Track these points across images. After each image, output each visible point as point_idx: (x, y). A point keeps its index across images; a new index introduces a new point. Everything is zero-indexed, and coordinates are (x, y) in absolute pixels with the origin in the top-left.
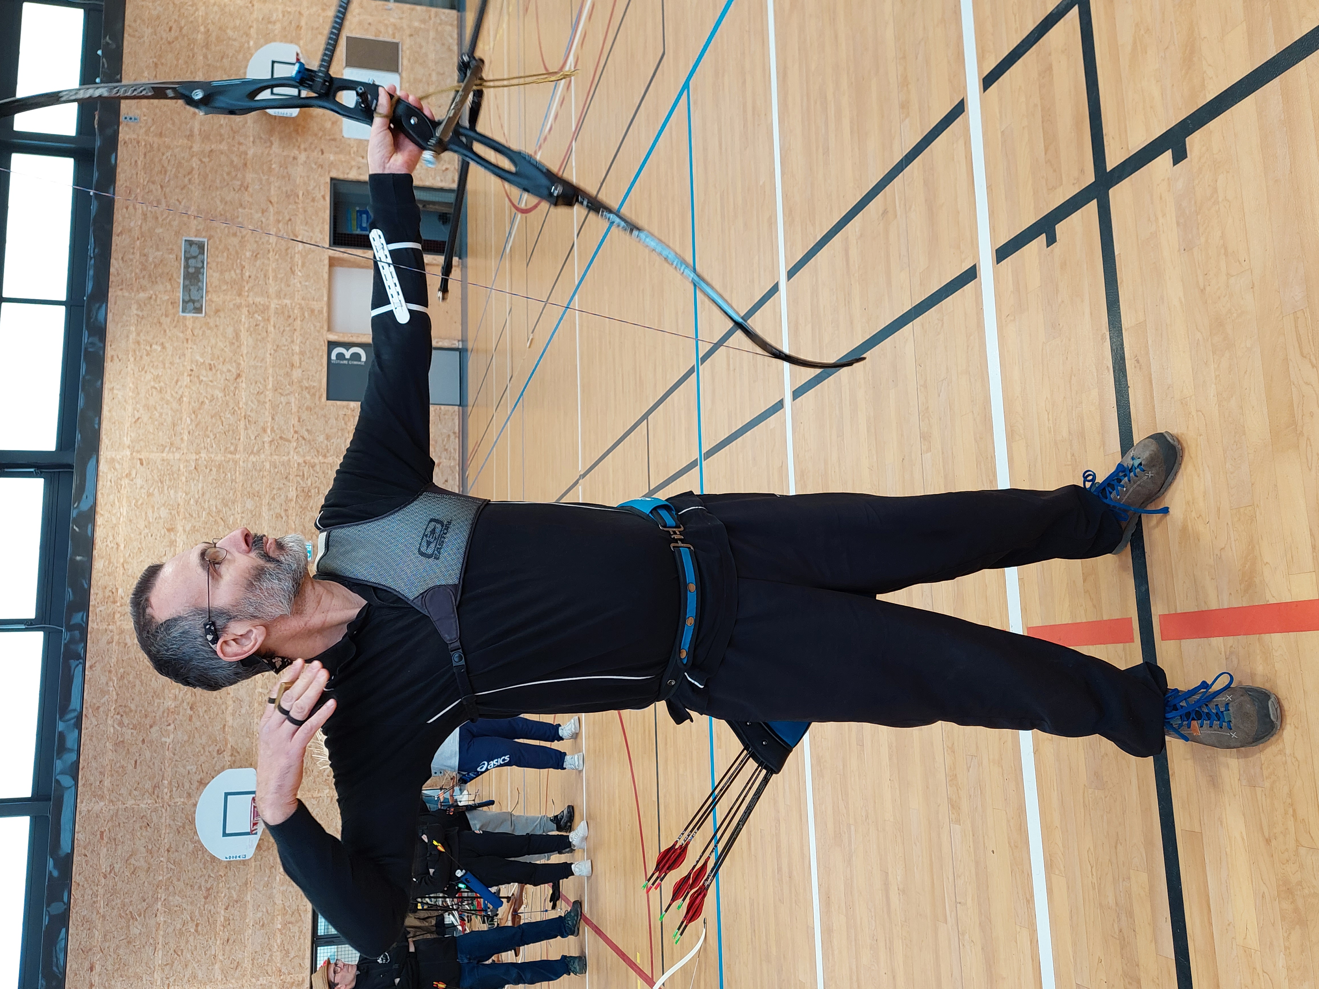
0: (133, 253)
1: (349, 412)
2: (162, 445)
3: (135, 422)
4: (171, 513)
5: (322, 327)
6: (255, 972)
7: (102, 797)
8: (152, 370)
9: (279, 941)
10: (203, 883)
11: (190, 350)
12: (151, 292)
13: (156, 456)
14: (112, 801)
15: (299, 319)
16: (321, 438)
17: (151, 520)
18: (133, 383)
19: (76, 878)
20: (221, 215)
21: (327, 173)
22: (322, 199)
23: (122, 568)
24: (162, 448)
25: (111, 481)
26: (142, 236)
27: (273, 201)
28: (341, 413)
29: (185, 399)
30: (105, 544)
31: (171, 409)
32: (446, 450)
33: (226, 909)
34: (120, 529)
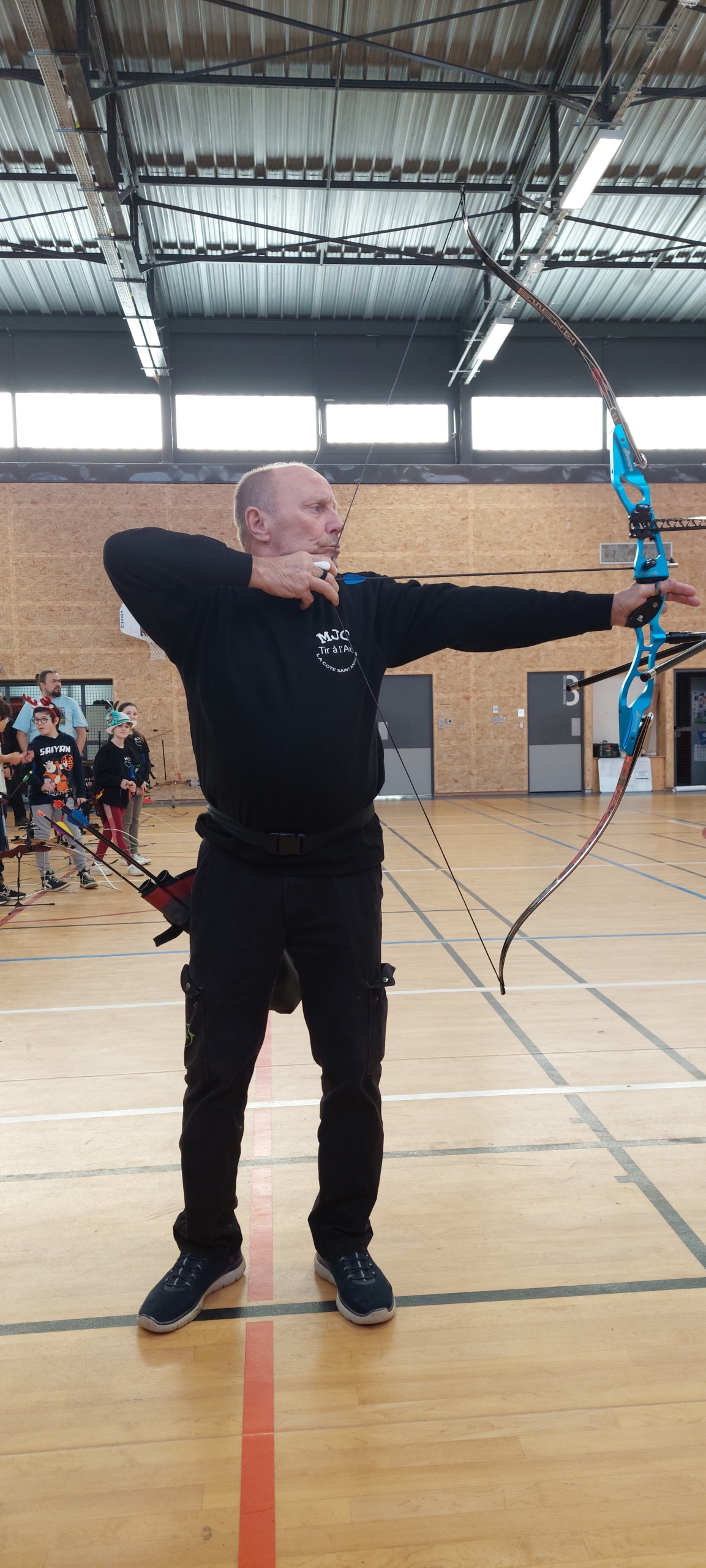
1: (517, 693)
2: (481, 535)
3: (500, 512)
4: (420, 546)
5: (596, 666)
6: (24, 633)
7: (176, 503)
8: (548, 523)
9: (49, 652)
10: (101, 588)
12: (619, 519)
13: (470, 531)
14: (172, 511)
15: (603, 645)
16: (492, 669)
17: (413, 530)
18: (535, 508)
19: (109, 486)
20: (697, 573)
23: (371, 508)
24: (477, 535)
25: (447, 495)
26: (670, 508)
28: (516, 686)
29: (523, 551)
30: (391, 493)
31: (514, 541)
32: (486, 780)
33: (78, 608)
34: (405, 505)
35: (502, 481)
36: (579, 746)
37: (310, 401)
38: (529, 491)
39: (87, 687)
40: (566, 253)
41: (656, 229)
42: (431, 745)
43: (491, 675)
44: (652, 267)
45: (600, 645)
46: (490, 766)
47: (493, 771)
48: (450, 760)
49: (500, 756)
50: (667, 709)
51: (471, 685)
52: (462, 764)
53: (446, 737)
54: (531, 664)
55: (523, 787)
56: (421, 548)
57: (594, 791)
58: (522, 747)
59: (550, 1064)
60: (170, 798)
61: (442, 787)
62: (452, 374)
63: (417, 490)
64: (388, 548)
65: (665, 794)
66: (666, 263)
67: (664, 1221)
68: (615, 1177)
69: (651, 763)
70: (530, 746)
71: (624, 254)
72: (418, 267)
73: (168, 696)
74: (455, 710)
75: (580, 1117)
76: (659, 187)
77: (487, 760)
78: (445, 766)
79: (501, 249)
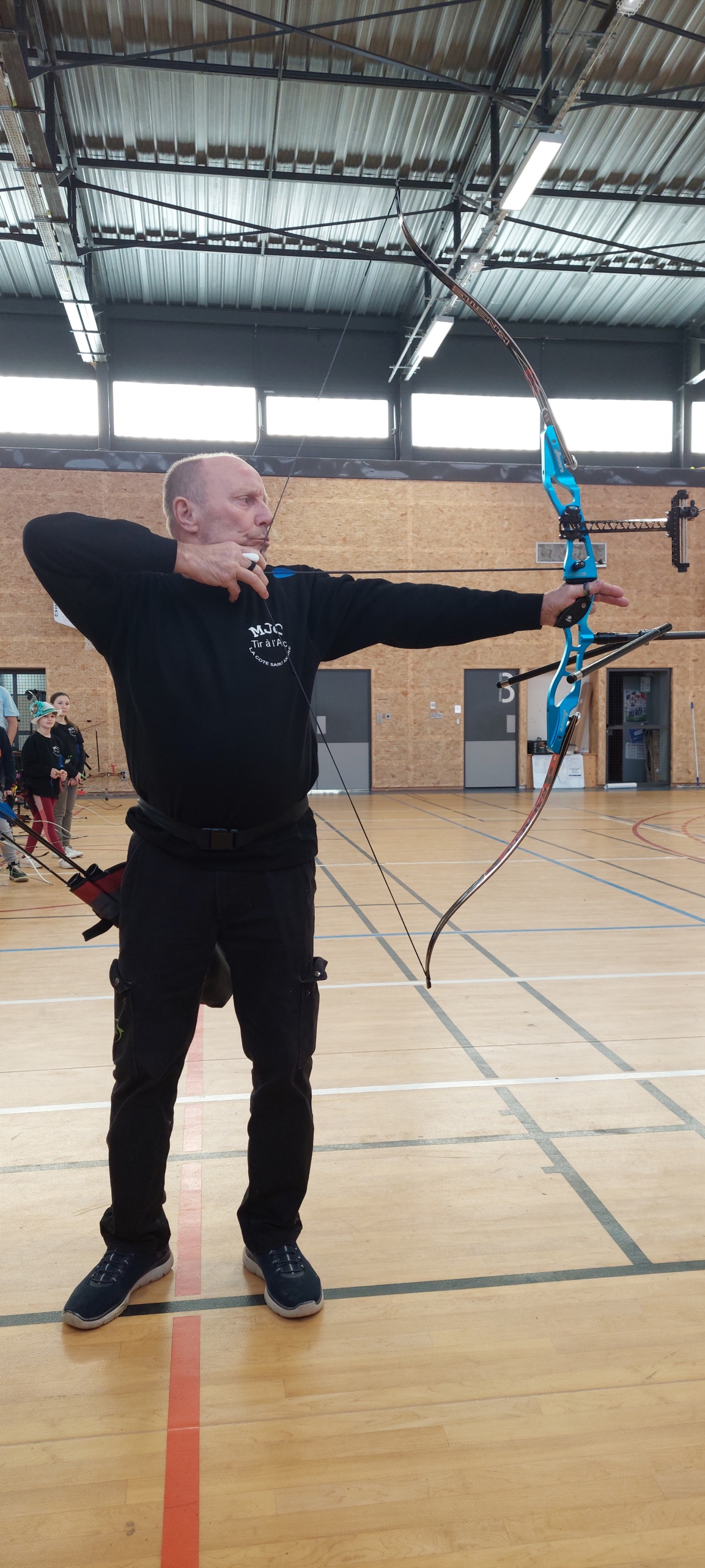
0: (589, 503)
1: (454, 689)
2: (420, 531)
3: (439, 508)
4: (359, 540)
7: (112, 491)
8: (486, 521)
11: (505, 551)
13: (409, 526)
14: (108, 500)
15: (537, 643)
16: (429, 665)
17: (353, 524)
18: (473, 506)
19: (44, 472)
20: (630, 575)
21: (676, 665)
22: (651, 661)
23: (310, 501)
24: (417, 531)
25: (386, 490)
26: (605, 509)
27: (646, 618)
28: (453, 682)
29: (461, 549)
30: (331, 487)
31: (452, 538)
32: (422, 775)
33: (11, 595)
34: (345, 499)
35: (441, 478)
36: (514, 742)
37: (250, 392)
38: (467, 489)
39: (20, 677)
40: (505, 254)
41: (594, 233)
42: (370, 741)
43: (429, 671)
44: (589, 271)
45: (536, 643)
46: (427, 762)
47: (430, 767)
48: (388, 755)
49: (438, 752)
50: (600, 707)
51: (408, 681)
52: (400, 759)
53: (384, 732)
54: (467, 661)
55: (459, 782)
56: (361, 542)
57: (528, 787)
58: (458, 743)
59: (480, 1056)
60: (104, 790)
61: (380, 781)
62: (392, 370)
63: (356, 484)
64: (328, 542)
65: (597, 791)
66: (603, 268)
67: (588, 1211)
68: (542, 1168)
69: (584, 759)
70: (467, 742)
71: (563, 257)
72: (359, 261)
73: (102, 687)
74: (393, 705)
75: (509, 1109)
76: (597, 192)
77: (424, 756)
78: (382, 761)
79: (441, 247)
